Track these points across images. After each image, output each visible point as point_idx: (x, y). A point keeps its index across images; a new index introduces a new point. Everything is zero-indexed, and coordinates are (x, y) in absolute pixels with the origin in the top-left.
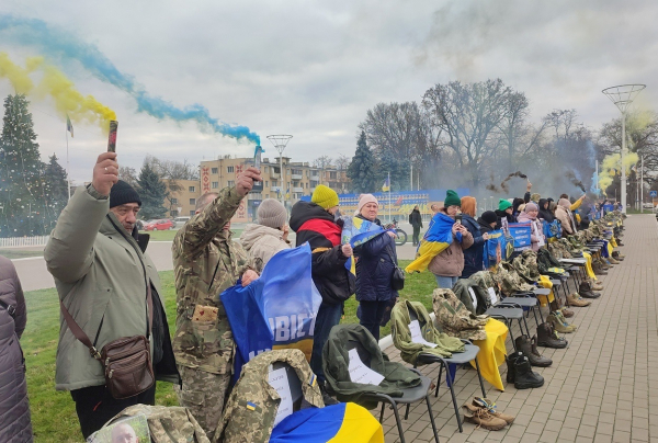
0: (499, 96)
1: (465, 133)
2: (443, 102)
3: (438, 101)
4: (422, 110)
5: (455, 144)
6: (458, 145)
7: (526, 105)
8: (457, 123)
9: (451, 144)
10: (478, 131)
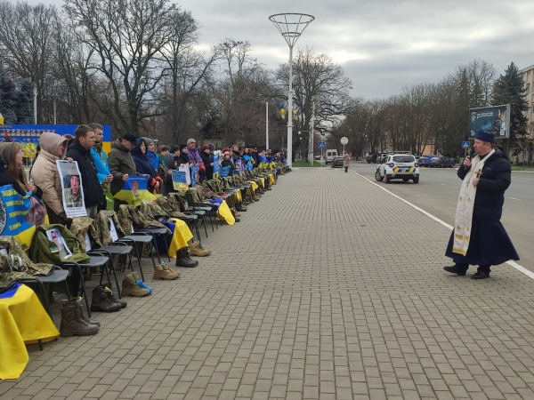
0: (163, 13)
1: (121, 57)
2: (92, 11)
3: (85, 8)
4: (64, 18)
5: (108, 68)
6: (111, 69)
7: (194, 28)
8: (111, 42)
9: (103, 68)
10: (137, 55)
